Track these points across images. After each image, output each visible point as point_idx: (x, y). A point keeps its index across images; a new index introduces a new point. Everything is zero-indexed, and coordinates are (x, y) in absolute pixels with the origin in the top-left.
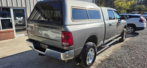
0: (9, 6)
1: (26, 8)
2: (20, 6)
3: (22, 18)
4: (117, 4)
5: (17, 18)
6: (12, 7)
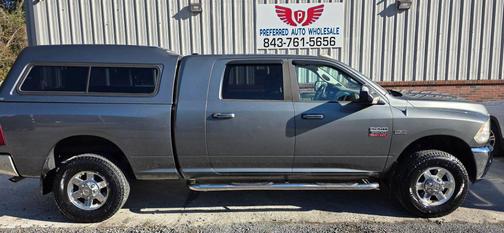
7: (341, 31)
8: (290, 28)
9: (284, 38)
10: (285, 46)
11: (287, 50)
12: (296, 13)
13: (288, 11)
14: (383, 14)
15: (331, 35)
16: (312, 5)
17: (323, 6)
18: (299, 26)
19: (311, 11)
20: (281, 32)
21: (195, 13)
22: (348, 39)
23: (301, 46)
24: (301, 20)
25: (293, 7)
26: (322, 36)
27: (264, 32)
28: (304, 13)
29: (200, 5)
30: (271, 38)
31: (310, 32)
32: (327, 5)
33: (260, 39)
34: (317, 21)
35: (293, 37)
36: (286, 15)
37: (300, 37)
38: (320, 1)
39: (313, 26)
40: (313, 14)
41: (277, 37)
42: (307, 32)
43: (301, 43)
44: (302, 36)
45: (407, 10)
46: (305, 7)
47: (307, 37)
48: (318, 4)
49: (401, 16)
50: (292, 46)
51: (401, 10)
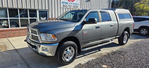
0: (36, 8)
1: (48, 10)
2: (44, 9)
3: (45, 18)
4: (138, 6)
5: (42, 18)
6: (39, 9)
7: (79, 4)
8: (69, 2)
9: (68, 5)
10: (68, 7)
14: (87, 1)
15: (77, 5)
18: (71, 2)
20: (67, 3)
22: (80, 7)
23: (71, 8)
26: (76, 5)
27: (63, 3)
30: (64, 4)
31: (73, 4)
35: (70, 5)
39: (74, 2)
47: (73, 5)
49: (89, 2)
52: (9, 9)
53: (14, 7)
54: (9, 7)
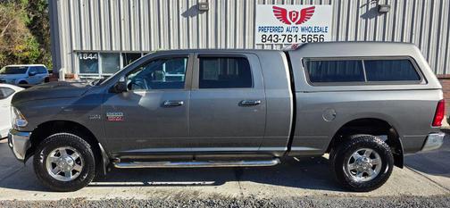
7: (329, 30)
8: (286, 26)
9: (280, 34)
10: (280, 42)
11: (281, 45)
12: (291, 13)
13: (284, 11)
14: (365, 16)
15: (320, 33)
16: (304, 6)
17: (314, 8)
18: (293, 24)
19: (304, 11)
20: (277, 29)
21: (202, 11)
22: (335, 37)
23: (294, 42)
24: (294, 20)
25: (289, 8)
26: (313, 34)
27: (262, 29)
28: (297, 13)
29: (207, 4)
30: (268, 34)
31: (303, 30)
32: (318, 7)
33: (259, 35)
34: (309, 21)
35: (288, 33)
36: (282, 14)
37: (294, 34)
38: (311, 4)
39: (305, 25)
40: (306, 14)
41: (273, 34)
42: (300, 29)
43: (294, 39)
44: (295, 33)
45: (385, 13)
46: (298, 8)
47: (300, 34)
48: (310, 6)
49: (381, 18)
50: (286, 42)
51: (381, 13)
52: (123, 54)
53: (133, 49)
54: (124, 49)
